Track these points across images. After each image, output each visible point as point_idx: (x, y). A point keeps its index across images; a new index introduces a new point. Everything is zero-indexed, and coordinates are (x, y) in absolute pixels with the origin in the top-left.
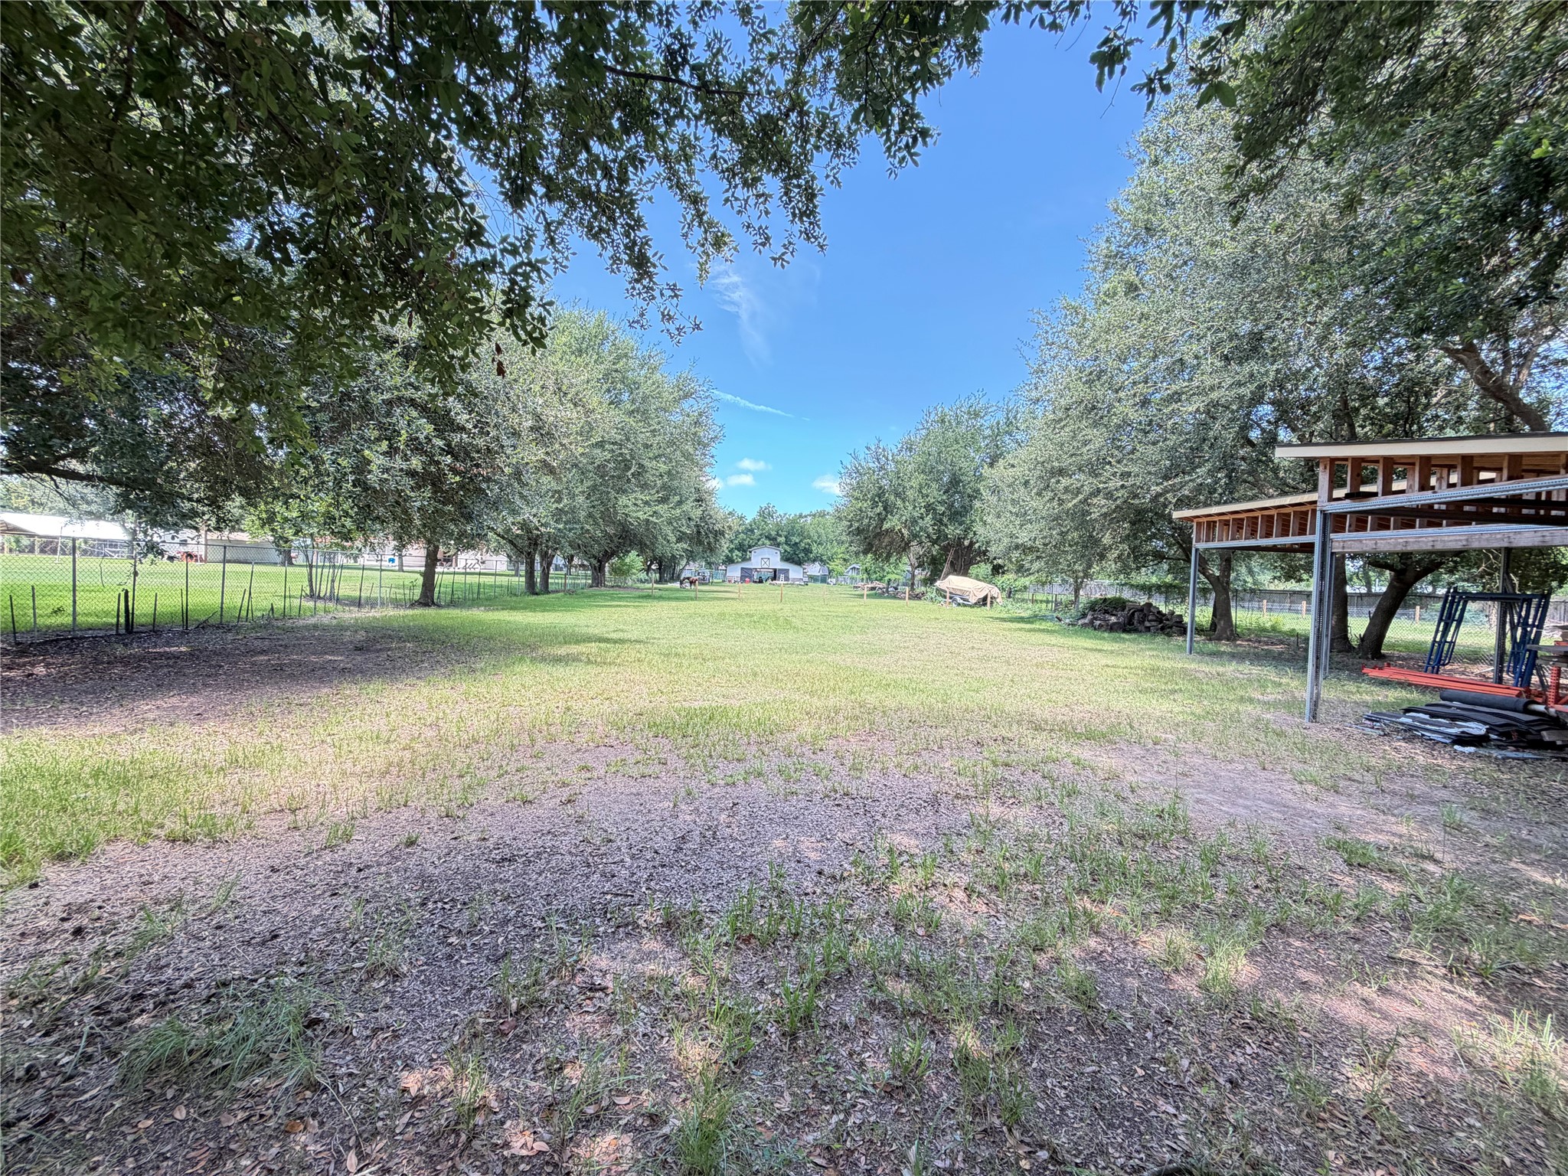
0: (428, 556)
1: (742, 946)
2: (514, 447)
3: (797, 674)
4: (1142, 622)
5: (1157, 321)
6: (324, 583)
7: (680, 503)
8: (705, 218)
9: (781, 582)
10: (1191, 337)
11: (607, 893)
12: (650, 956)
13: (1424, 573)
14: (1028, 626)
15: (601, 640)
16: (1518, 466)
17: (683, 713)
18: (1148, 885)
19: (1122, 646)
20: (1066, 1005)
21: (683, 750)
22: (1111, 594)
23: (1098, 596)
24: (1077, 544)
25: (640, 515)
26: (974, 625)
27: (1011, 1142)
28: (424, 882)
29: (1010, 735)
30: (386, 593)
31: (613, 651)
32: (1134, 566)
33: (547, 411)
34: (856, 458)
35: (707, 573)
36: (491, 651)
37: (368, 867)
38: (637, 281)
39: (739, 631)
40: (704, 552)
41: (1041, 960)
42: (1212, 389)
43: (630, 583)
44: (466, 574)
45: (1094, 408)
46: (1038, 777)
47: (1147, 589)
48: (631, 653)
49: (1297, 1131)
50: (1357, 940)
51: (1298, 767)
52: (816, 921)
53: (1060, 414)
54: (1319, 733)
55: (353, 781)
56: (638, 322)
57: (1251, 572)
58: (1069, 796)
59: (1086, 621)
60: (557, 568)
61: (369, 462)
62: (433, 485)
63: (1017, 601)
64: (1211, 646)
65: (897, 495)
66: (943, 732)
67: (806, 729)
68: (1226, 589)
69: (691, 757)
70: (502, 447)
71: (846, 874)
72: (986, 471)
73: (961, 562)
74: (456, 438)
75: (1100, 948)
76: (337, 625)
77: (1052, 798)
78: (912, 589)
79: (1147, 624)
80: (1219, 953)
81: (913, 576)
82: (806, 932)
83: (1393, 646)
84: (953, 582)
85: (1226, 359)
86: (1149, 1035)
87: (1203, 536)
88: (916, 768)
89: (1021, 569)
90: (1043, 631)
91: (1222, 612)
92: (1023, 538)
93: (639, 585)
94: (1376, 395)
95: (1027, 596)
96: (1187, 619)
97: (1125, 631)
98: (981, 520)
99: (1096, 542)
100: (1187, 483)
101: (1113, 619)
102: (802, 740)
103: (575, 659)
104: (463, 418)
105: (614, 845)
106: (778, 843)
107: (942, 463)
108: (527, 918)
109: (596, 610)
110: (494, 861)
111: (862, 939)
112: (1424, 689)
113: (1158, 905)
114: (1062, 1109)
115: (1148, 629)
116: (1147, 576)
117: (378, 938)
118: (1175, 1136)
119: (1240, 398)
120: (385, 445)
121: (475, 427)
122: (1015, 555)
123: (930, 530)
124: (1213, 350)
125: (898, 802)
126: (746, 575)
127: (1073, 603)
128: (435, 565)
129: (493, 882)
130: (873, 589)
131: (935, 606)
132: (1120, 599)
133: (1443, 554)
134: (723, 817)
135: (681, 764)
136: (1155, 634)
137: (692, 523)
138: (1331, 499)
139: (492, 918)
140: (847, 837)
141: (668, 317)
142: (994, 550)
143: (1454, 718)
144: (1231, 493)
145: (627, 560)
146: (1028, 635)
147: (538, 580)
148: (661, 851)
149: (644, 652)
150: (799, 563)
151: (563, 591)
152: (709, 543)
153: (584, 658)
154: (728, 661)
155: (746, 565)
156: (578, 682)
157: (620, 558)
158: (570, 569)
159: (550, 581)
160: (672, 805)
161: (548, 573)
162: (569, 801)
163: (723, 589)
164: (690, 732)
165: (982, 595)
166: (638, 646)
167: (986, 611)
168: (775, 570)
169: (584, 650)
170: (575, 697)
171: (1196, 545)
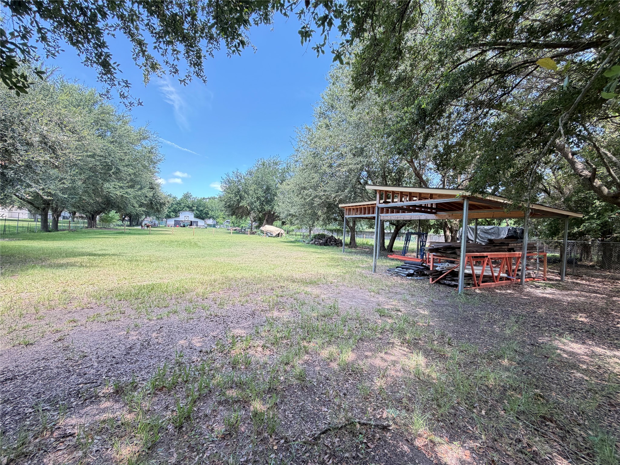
1: (158, 393)
2: (27, 151)
3: (198, 267)
4: (330, 242)
5: (334, 139)
7: (141, 189)
8: (146, 53)
9: (194, 227)
10: (344, 146)
11: (80, 384)
12: (104, 410)
13: (403, 226)
14: (293, 244)
15: (91, 255)
16: (421, 196)
17: (137, 288)
18: (325, 333)
19: (324, 251)
20: (295, 382)
21: (135, 306)
22: (321, 232)
23: (317, 233)
24: (310, 214)
25: (117, 193)
26: (274, 244)
27: (271, 440)
29: (284, 285)
31: (98, 260)
32: (328, 223)
34: (228, 176)
35: (157, 222)
36: (11, 263)
38: (104, 74)
39: (171, 248)
40: (155, 212)
41: (288, 368)
42: (350, 164)
43: (111, 226)
45: (316, 166)
46: (292, 299)
47: (332, 231)
48: (109, 260)
49: (361, 405)
50: (380, 339)
51: (370, 287)
52: (196, 373)
53: (304, 167)
54: (377, 276)
56: (105, 95)
57: (361, 226)
58: (302, 305)
59: (313, 242)
60: (64, 218)
63: (290, 235)
64: (350, 250)
65: (245, 192)
66: (259, 286)
67: (200, 290)
68: (354, 231)
69: (140, 308)
71: (212, 350)
72: (279, 186)
73: (270, 220)
75: (308, 358)
77: (297, 307)
78: (251, 230)
80: (344, 352)
81: (252, 226)
82: (192, 379)
83: (395, 248)
84: (267, 228)
85: (354, 155)
86: (321, 385)
87: (347, 213)
88: (247, 301)
89: (292, 223)
90: (298, 246)
91: (353, 239)
92: (292, 211)
93: (117, 227)
94: (392, 172)
95: (294, 233)
96: (343, 241)
97: (325, 245)
98: (277, 204)
99: (316, 214)
100: (342, 194)
101: (321, 241)
102: (198, 295)
103: (73, 265)
105: (88, 358)
106: (182, 342)
107: (263, 182)
108: (21, 409)
111: (217, 376)
112: (401, 261)
113: (327, 339)
114: (291, 422)
115: (332, 244)
116: (332, 226)
118: (326, 419)
119: (357, 168)
122: (289, 218)
123: (258, 207)
124: (350, 151)
125: (238, 316)
126: (177, 224)
127: (308, 236)
130: (235, 230)
131: (260, 237)
132: (323, 234)
133: (406, 221)
134: (154, 335)
135: (133, 312)
136: (334, 246)
137: (147, 199)
138: (380, 203)
140: (215, 334)
141: (122, 96)
142: (282, 216)
143: (407, 269)
144: (355, 199)
145: (110, 215)
146: (293, 247)
147: (51, 224)
148: (117, 356)
149: (117, 260)
150: (203, 219)
151: (68, 230)
152: (157, 208)
153: (78, 264)
154: (164, 262)
155: (177, 219)
156: (73, 277)
157: (106, 214)
158: (73, 219)
159: (59, 224)
160: (126, 333)
161: (58, 220)
162: (60, 340)
163: (164, 229)
164: (140, 297)
165: (278, 233)
166: (113, 257)
167: (279, 239)
168: (191, 222)
169: (79, 260)
170: (70, 285)
171: (345, 216)
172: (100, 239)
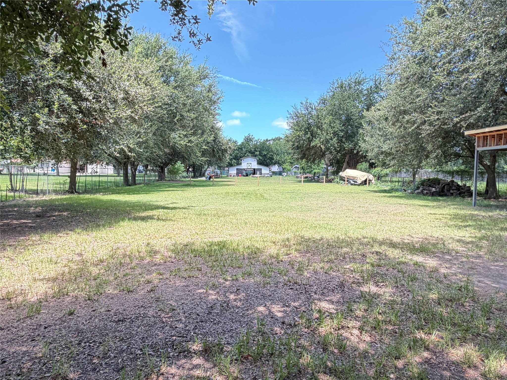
0: (72, 167)
1: (244, 361)
2: (115, 109)
3: (268, 223)
4: (448, 191)
5: (455, 29)
6: (18, 183)
7: (203, 134)
9: (258, 175)
10: (474, 37)
11: (173, 336)
12: (197, 367)
14: (389, 194)
15: (164, 208)
17: (209, 244)
18: (454, 325)
19: (438, 203)
21: (210, 263)
22: (432, 176)
23: (425, 177)
24: (414, 150)
25: (182, 142)
26: (360, 195)
28: (79, 333)
30: (51, 187)
31: (171, 213)
32: (444, 161)
33: (131, 89)
34: (296, 109)
35: (219, 172)
36: (107, 215)
37: (50, 326)
38: (176, 15)
39: (237, 201)
40: (217, 161)
41: (399, 363)
42: (485, 65)
43: (178, 178)
44: (92, 176)
45: (422, 77)
46: (395, 271)
47: (451, 173)
48: (179, 214)
52: (282, 347)
53: (404, 81)
55: (39, 283)
56: (177, 37)
58: (412, 281)
59: (419, 191)
60: (140, 172)
61: (39, 119)
62: (73, 129)
63: (383, 182)
64: (486, 202)
65: (318, 127)
66: (345, 250)
67: (273, 251)
68: (493, 172)
69: (214, 266)
70: (108, 109)
71: (296, 323)
72: (365, 113)
73: (353, 162)
74: (84, 104)
75: (429, 357)
76: (26, 205)
77: (403, 282)
78: (327, 177)
79: (452, 191)
80: (491, 358)
81: (327, 170)
82: (277, 353)
84: (348, 173)
85: (493, 48)
87: (481, 144)
88: (331, 268)
89: (384, 165)
90: (396, 197)
91: (491, 184)
92: (385, 148)
93: (183, 179)
95: (388, 179)
96: (473, 188)
97: (440, 196)
98: (363, 139)
99: (424, 149)
100: (472, 116)
101: (434, 189)
102: (272, 256)
103: (151, 218)
104: (87, 94)
105: (176, 312)
106: (261, 309)
107: (341, 110)
108: (133, 349)
109: (161, 193)
110: (114, 321)
111: (306, 355)
113: (459, 335)
115: (452, 194)
116: (451, 166)
117: (57, 361)
120: (46, 110)
121: (94, 98)
122: (381, 157)
123: (336, 145)
124: (486, 44)
125: (323, 286)
126: (240, 172)
127: (412, 182)
128: (75, 172)
129: (115, 332)
130: (306, 177)
131: (339, 186)
132: (437, 178)
134: (232, 297)
135: (209, 270)
136: (456, 197)
139: (115, 350)
140: (297, 304)
141: (193, 35)
142: (370, 155)
144: (496, 120)
145: (176, 166)
146: (389, 199)
147: (130, 178)
148: (201, 314)
149: (187, 214)
150: (267, 165)
151: (144, 183)
152: (219, 156)
153: (156, 217)
154: (231, 217)
155: (239, 167)
156: (153, 230)
157: (172, 165)
158: (146, 172)
159: (136, 178)
160: (205, 291)
161: (135, 174)
162: (152, 290)
163: (227, 180)
164: (213, 254)
165: (364, 179)
166: (184, 211)
167: (366, 187)
168: (254, 169)
169: (156, 213)
170: (152, 238)
171: (477, 149)
172: (170, 192)
